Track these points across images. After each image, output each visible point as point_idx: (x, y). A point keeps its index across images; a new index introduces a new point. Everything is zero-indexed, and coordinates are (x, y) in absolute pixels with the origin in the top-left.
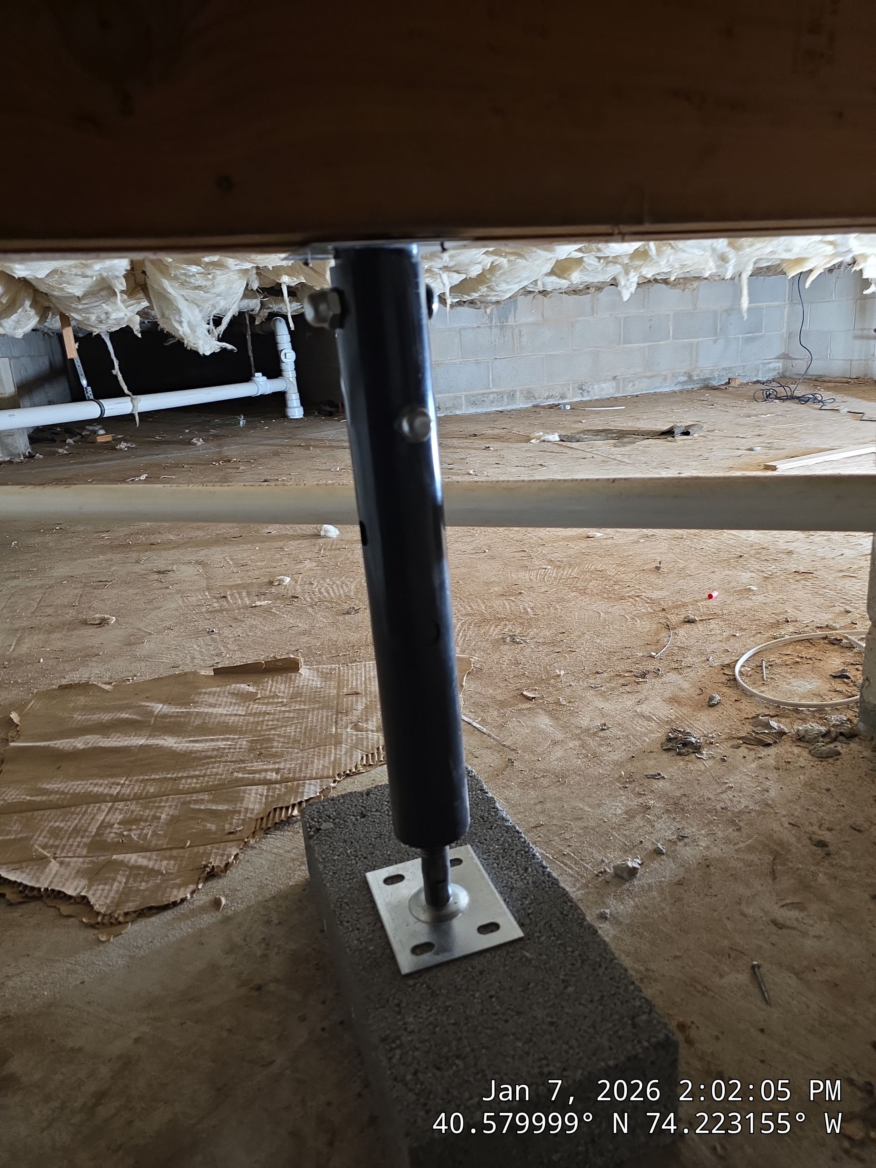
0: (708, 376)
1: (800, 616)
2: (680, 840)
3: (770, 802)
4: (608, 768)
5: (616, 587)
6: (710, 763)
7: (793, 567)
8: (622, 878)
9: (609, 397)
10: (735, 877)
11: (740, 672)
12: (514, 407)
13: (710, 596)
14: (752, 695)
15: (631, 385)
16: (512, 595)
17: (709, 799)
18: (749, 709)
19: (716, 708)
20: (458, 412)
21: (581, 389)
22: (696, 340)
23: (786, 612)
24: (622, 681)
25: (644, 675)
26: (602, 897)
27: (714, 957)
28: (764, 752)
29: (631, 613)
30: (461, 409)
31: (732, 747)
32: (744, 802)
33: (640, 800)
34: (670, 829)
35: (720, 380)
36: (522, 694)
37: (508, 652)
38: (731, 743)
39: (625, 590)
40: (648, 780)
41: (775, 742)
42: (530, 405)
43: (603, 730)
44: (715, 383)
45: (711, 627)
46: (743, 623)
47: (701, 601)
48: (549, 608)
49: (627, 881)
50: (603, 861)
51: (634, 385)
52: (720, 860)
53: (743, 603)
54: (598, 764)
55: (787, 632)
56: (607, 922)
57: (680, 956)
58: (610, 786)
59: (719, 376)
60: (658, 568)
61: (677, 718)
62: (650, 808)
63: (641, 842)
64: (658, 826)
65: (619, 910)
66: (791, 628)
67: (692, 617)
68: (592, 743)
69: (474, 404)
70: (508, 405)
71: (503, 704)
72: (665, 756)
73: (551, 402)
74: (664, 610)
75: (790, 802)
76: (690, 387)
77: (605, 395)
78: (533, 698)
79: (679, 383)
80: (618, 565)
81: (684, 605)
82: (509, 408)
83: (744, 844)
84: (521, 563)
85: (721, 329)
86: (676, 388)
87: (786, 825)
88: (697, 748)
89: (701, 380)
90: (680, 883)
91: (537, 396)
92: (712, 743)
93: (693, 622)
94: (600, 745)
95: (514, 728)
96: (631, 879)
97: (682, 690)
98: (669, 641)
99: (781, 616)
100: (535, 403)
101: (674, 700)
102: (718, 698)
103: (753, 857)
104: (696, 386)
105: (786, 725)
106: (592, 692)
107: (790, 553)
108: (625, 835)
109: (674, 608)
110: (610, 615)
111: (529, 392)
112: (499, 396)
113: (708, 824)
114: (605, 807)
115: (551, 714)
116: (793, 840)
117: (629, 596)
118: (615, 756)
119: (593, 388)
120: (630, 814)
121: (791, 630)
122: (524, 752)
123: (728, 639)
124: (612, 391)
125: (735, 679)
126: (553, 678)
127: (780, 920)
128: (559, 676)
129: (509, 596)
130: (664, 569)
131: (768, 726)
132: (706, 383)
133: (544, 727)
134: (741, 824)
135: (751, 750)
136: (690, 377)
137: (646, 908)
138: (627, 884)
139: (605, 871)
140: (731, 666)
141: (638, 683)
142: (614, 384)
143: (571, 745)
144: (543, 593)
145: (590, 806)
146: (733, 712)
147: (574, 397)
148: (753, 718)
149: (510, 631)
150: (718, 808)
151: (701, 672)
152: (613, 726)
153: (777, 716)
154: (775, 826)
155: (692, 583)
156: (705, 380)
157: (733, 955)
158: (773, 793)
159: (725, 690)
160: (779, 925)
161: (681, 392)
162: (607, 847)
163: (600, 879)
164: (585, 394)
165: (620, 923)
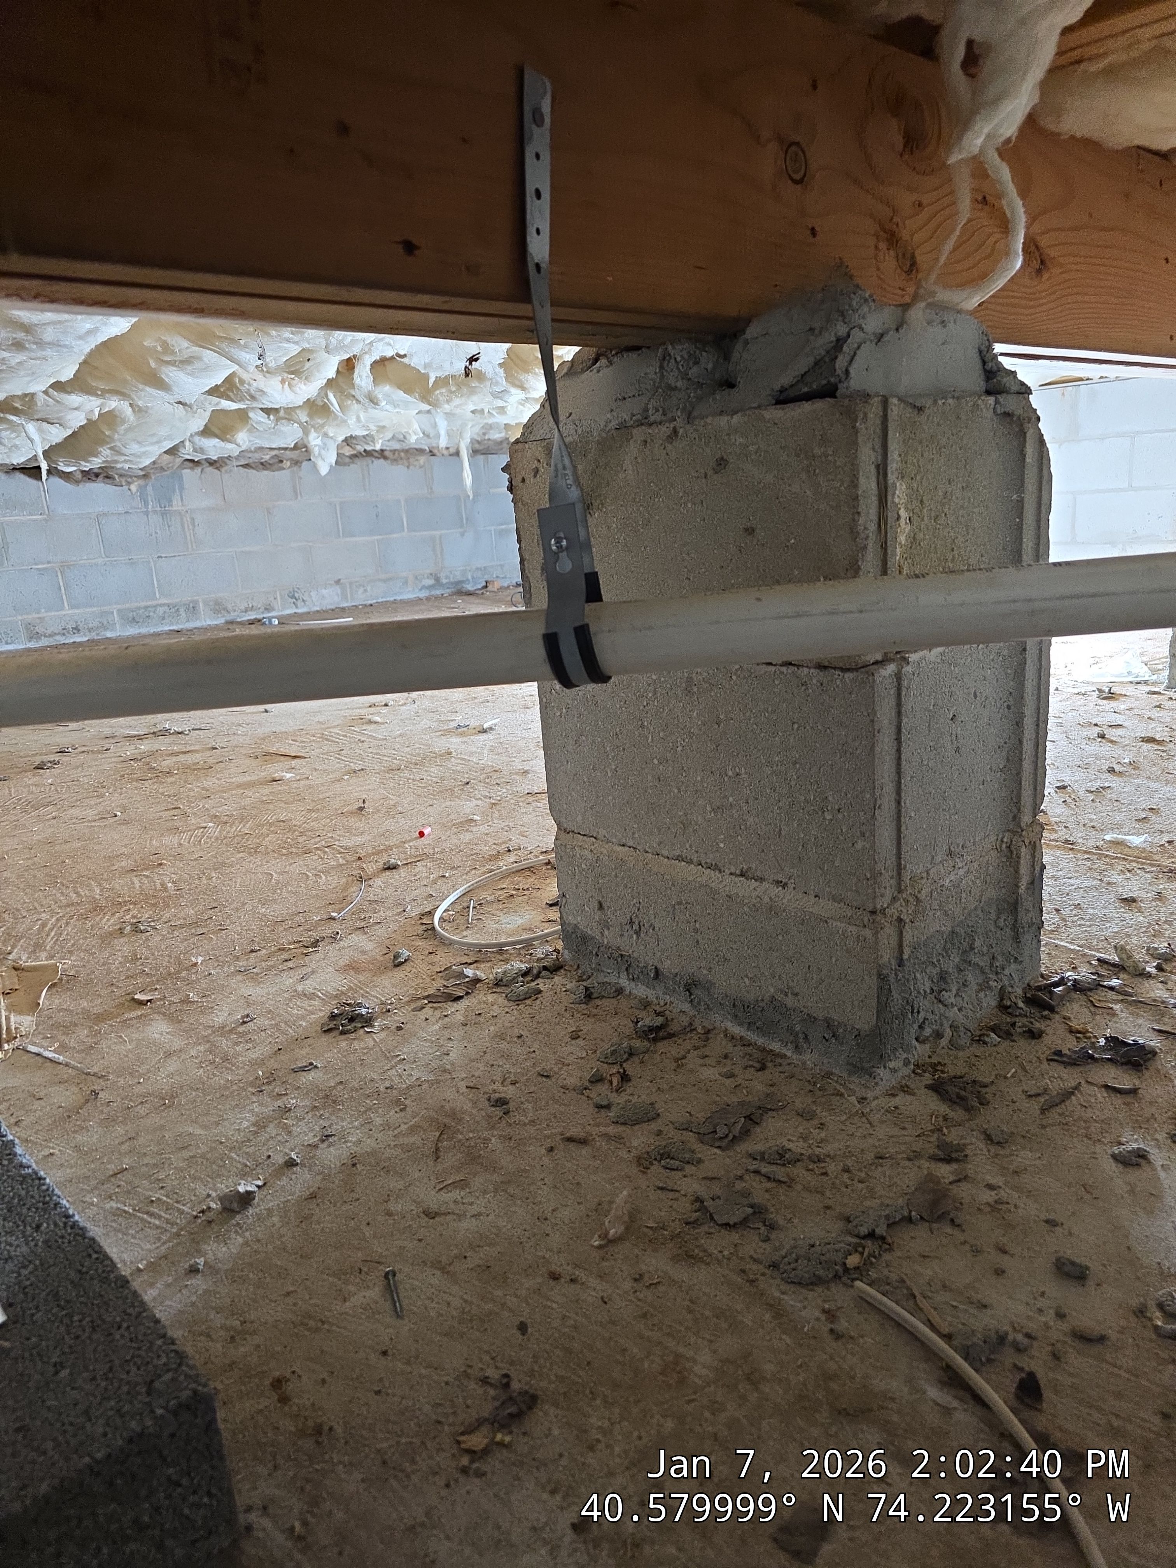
0: (460, 578)
1: (524, 842)
2: (323, 1141)
3: (448, 1067)
4: (241, 1072)
5: (301, 839)
6: (383, 1035)
7: (527, 788)
8: (232, 1211)
9: (333, 607)
10: (387, 1170)
11: (441, 919)
12: (198, 624)
13: (422, 834)
14: (452, 943)
15: (361, 590)
16: (147, 869)
17: (372, 1080)
18: (443, 959)
19: (404, 967)
20: (109, 634)
21: (293, 597)
22: (437, 533)
23: (510, 840)
24: (285, 956)
25: (315, 944)
26: (198, 1243)
27: (340, 1279)
28: (452, 1008)
29: (315, 869)
30: (113, 630)
31: (414, 1010)
32: (416, 1074)
33: (279, 1103)
34: (312, 1130)
35: (475, 583)
36: (133, 999)
37: (123, 946)
38: (413, 1006)
39: (312, 841)
40: (294, 1075)
41: (467, 993)
42: (223, 620)
43: (244, 1023)
44: (470, 587)
45: (417, 870)
46: (457, 861)
47: (410, 841)
48: (199, 878)
49: (239, 1212)
50: (209, 1196)
51: (366, 591)
52: (373, 1153)
53: (462, 836)
54: (227, 1069)
55: (507, 863)
56: (199, 1276)
57: (292, 1292)
58: (239, 1094)
59: (473, 578)
60: (361, 809)
61: (351, 988)
62: (290, 1110)
63: (269, 1157)
64: (296, 1130)
65: (220, 1255)
66: (512, 858)
67: (393, 861)
68: (224, 1043)
69: (134, 621)
70: (188, 621)
71: (100, 1018)
72: (325, 1038)
73: (252, 616)
74: (360, 858)
75: (473, 1061)
76: (438, 592)
77: (328, 604)
78: (150, 1001)
79: (424, 587)
80: (309, 810)
81: (388, 849)
82: (191, 625)
83: (406, 1126)
84: (169, 824)
85: (467, 519)
86: (423, 594)
87: (464, 1090)
88: (368, 1021)
89: (452, 583)
90: (313, 1196)
91: (230, 607)
92: (389, 1011)
93: (394, 868)
94: (237, 1044)
95: (109, 1047)
96: (245, 1208)
97: (364, 952)
98: (358, 895)
99: (504, 846)
100: (229, 618)
101: (352, 967)
102: (406, 953)
103: (416, 1139)
104: (447, 592)
105: (484, 972)
106: (239, 977)
107: (526, 772)
108: (247, 1153)
109: (373, 854)
110: (285, 875)
111: (217, 603)
112: (173, 610)
113: (365, 1112)
114: (226, 1123)
115: (171, 1018)
116: (468, 1106)
117: (317, 849)
118: (254, 1055)
119: (310, 596)
120: (260, 1125)
121: (512, 860)
122: (118, 1077)
123: (435, 882)
124: (336, 599)
125: (433, 928)
126: (187, 969)
127: (434, 1207)
128: (195, 964)
129: (142, 870)
130: (369, 808)
131: (462, 975)
132: (459, 587)
133: (157, 1036)
134: (407, 1102)
135: (436, 1008)
136: (437, 579)
137: (258, 1241)
138: (238, 1217)
139: (209, 1208)
140: (431, 914)
141: (306, 955)
142: (338, 589)
143: (193, 1052)
144: (196, 859)
145: (205, 1127)
146: (423, 967)
147: (284, 609)
148: (446, 969)
149: (134, 917)
150: (382, 1089)
151: (393, 926)
152: (259, 1016)
153: (476, 962)
154: (450, 1094)
155: (402, 821)
156: (457, 583)
157: (365, 1269)
158: (453, 1055)
159: (419, 943)
160: (431, 1215)
161: (428, 599)
162: (218, 1176)
163: (199, 1221)
164: (300, 603)
165: (217, 1271)
